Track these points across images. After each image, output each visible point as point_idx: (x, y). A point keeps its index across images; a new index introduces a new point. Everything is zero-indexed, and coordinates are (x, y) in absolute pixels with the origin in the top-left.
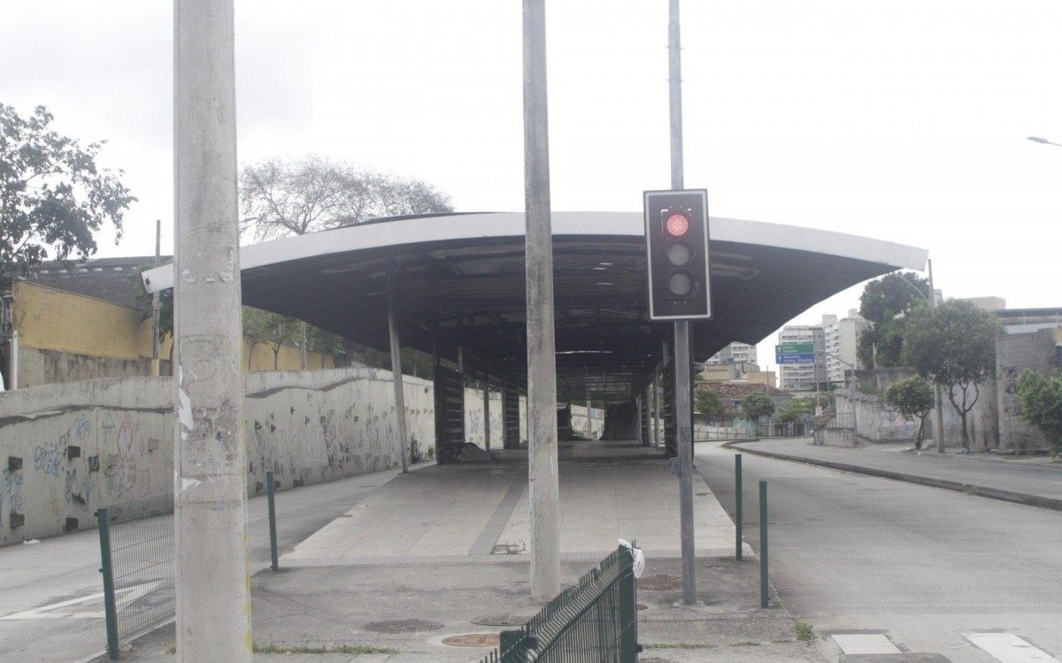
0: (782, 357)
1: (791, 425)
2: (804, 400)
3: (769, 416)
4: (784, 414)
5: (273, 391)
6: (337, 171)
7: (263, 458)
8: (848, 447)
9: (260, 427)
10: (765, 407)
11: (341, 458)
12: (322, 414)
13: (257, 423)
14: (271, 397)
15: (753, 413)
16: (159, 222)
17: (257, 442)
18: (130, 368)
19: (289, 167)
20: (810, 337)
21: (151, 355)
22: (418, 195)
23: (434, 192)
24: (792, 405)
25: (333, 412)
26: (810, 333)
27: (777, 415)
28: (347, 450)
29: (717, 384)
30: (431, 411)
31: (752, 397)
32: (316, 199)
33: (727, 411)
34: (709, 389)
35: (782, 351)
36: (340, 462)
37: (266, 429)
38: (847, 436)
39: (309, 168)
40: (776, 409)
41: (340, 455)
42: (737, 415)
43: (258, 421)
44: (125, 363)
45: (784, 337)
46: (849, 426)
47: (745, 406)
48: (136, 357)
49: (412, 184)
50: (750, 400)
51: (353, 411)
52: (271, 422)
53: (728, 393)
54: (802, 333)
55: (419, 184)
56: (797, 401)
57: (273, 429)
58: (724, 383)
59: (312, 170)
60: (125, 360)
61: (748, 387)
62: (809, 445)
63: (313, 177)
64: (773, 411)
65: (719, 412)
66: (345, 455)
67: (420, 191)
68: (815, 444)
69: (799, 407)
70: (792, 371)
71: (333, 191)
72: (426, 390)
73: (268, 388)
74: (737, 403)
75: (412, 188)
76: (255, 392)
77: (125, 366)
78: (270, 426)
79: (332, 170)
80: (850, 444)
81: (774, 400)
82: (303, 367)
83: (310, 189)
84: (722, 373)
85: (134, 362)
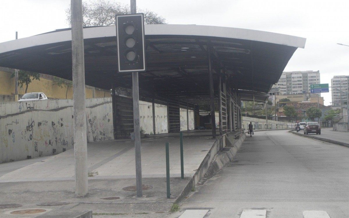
0: (314, 90)
1: (330, 122)
2: (336, 110)
3: (319, 118)
4: (326, 117)
5: (62, 108)
6: (113, 8)
7: (56, 138)
8: (345, 132)
9: (55, 124)
10: (317, 114)
11: (100, 138)
12: (90, 118)
13: (53, 123)
14: (61, 111)
15: (311, 117)
16: (17, 33)
17: (53, 131)
18: (6, 99)
19: (91, 6)
20: (346, 81)
21: (15, 93)
22: (150, 18)
23: (157, 17)
24: (330, 113)
25: (95, 117)
26: (346, 79)
27: (323, 117)
28: (104, 135)
29: (296, 103)
30: (165, 116)
31: (310, 109)
32: (104, 21)
33: (299, 116)
34: (292, 106)
35: (313, 87)
36: (100, 139)
37: (57, 125)
38: (345, 127)
39: (100, 7)
40: (323, 115)
41: (100, 137)
42: (304, 117)
43: (54, 121)
44: (4, 97)
45: (334, 81)
46: (346, 122)
47: (307, 113)
48: (10, 94)
49: (147, 13)
50: (310, 110)
51: (107, 116)
52: (61, 122)
53: (301, 107)
54: (342, 79)
55: (150, 13)
56: (333, 111)
57: (62, 125)
58: (299, 103)
59: (101, 7)
60: (4, 96)
61: (310, 104)
62: (331, 131)
63: (102, 11)
64: (321, 115)
65: (295, 116)
66: (103, 137)
67: (151, 16)
68: (333, 130)
69: (333, 113)
70: (337, 97)
71: (111, 17)
72: (149, 107)
73: (60, 107)
74: (304, 112)
75: (147, 15)
76: (53, 109)
77: (4, 98)
78: (60, 124)
79: (111, 7)
80: (346, 130)
81: (321, 110)
82: (93, 97)
83: (101, 16)
84: (300, 98)
85: (8, 96)
